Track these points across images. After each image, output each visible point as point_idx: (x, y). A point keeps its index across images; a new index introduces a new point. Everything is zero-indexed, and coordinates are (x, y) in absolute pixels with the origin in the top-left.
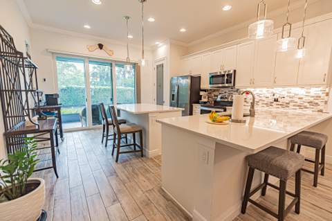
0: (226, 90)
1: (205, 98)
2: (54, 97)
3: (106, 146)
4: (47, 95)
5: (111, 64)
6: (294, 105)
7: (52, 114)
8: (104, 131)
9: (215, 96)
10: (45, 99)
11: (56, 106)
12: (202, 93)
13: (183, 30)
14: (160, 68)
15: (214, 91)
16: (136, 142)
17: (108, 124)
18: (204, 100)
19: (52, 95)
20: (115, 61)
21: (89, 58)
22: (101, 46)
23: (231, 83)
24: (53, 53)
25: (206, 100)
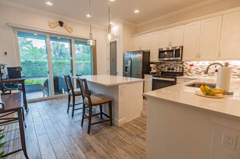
0: (172, 63)
1: (154, 69)
2: (17, 70)
3: (73, 116)
4: (9, 69)
5: (71, 40)
6: (233, 75)
7: (16, 87)
8: (69, 102)
9: (162, 67)
10: (7, 72)
11: (20, 79)
12: (152, 66)
13: (137, 11)
14: (113, 45)
15: (161, 63)
16: (103, 111)
17: (74, 95)
18: (153, 71)
19: (15, 68)
20: (74, 38)
21: (50, 34)
22: (61, 24)
23: (179, 56)
24: (13, 27)
25: (155, 71)
